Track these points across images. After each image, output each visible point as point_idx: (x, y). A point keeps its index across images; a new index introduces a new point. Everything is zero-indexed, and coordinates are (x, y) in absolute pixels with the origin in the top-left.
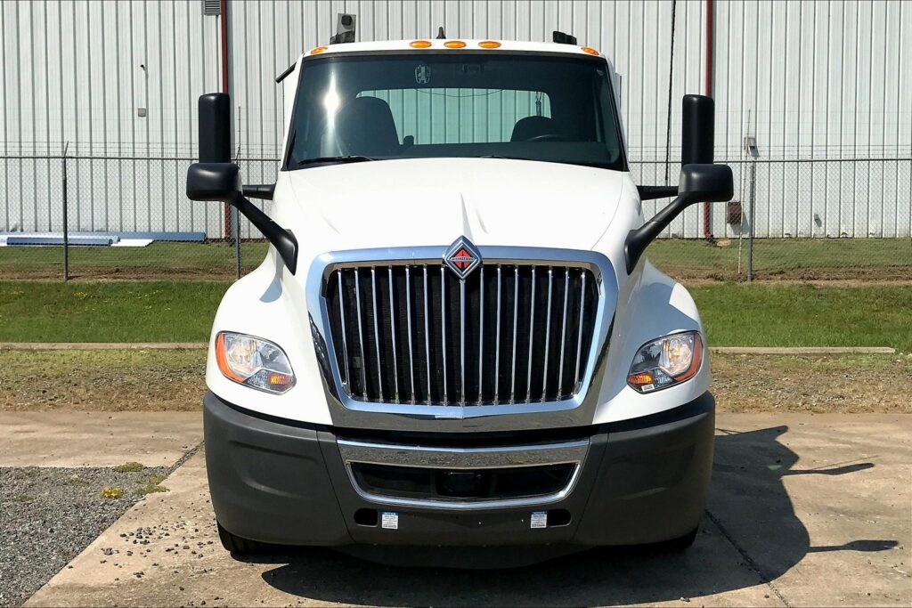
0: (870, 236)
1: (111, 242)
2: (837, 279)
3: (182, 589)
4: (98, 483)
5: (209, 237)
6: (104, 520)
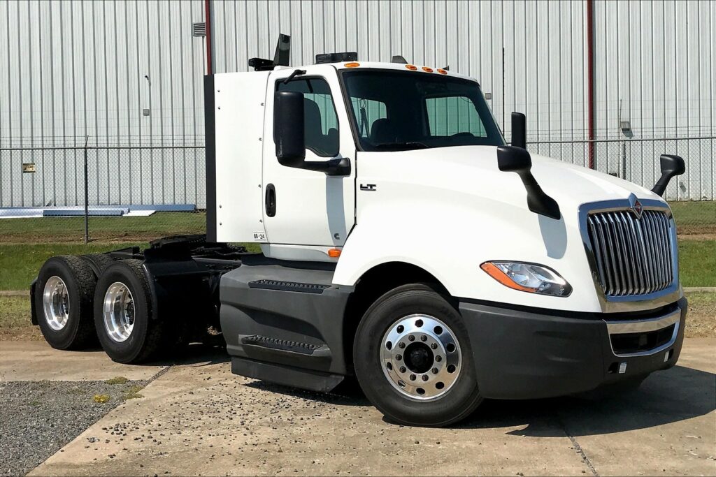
1: (123, 213)
2: (696, 234)
3: (142, 466)
4: (92, 392)
5: (198, 207)
6: (92, 418)
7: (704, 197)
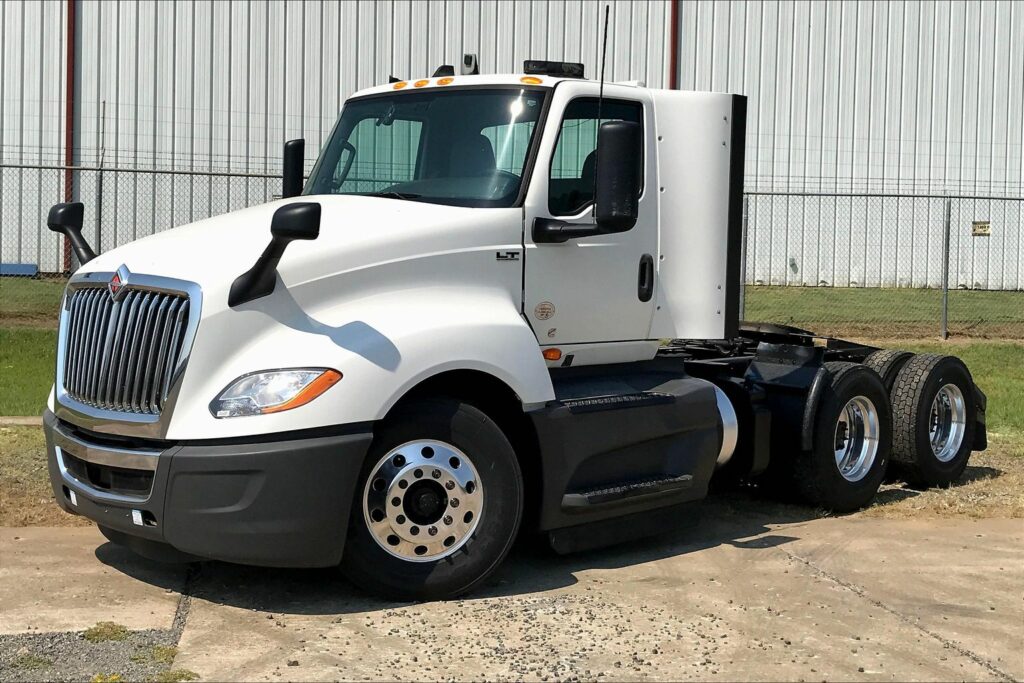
0: (851, 285)
5: (42, 270)
7: (823, 282)
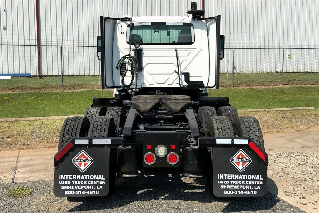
7: (242, 72)
